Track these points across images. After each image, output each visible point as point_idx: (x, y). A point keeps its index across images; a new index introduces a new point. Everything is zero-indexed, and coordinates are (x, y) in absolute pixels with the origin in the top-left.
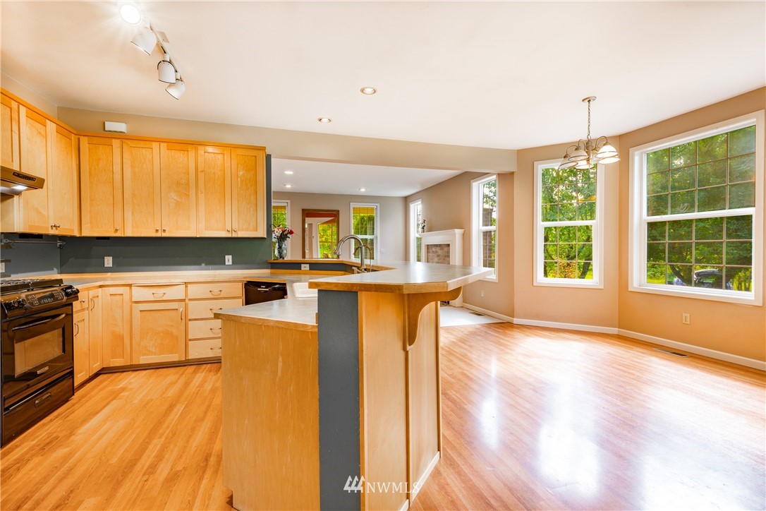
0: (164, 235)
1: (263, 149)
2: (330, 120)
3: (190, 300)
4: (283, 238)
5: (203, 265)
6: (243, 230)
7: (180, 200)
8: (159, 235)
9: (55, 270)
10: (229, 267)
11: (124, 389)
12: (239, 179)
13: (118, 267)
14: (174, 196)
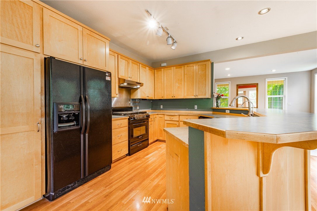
0: (174, 98)
1: (209, 60)
2: (243, 38)
3: (180, 121)
4: (218, 98)
5: (187, 109)
6: (200, 95)
7: (179, 86)
8: (173, 98)
9: (150, 109)
10: (196, 110)
11: (160, 148)
12: (199, 75)
13: (164, 108)
14: (177, 84)
